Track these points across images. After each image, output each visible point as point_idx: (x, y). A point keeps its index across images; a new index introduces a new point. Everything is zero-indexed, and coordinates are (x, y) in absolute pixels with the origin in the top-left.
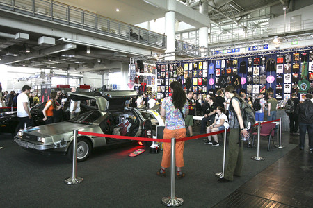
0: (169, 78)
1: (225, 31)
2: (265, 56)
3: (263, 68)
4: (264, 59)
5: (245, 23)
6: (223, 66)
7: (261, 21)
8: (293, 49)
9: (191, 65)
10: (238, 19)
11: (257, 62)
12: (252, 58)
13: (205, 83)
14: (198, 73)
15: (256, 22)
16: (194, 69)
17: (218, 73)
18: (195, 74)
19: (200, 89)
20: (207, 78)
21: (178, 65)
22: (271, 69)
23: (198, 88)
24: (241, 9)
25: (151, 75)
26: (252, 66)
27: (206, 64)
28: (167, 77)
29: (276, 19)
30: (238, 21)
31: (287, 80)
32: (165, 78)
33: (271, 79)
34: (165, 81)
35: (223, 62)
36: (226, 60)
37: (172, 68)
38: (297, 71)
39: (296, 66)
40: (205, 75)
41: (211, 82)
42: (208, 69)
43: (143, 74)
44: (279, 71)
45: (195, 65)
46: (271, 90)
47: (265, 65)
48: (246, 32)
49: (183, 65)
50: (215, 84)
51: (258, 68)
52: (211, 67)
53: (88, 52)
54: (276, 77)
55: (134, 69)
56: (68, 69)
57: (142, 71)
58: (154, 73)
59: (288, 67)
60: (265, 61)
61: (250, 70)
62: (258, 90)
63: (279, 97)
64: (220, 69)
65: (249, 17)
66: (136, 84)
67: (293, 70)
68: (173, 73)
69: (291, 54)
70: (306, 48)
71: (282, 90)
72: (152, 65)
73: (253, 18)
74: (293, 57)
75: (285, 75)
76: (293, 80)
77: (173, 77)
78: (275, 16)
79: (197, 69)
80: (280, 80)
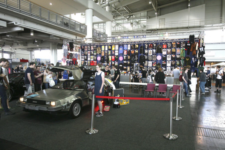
0: (91, 55)
1: (117, 24)
2: (156, 43)
3: (154, 51)
4: (155, 45)
5: (132, 20)
6: (129, 48)
7: (141, 20)
8: (172, 40)
9: (106, 47)
10: (128, 17)
11: (151, 47)
12: (148, 44)
13: (117, 59)
14: (111, 52)
15: (137, 20)
16: (109, 49)
17: (125, 53)
18: (109, 53)
19: (113, 63)
20: (118, 56)
21: (97, 46)
22: (159, 51)
23: (112, 63)
24: (130, 11)
25: (78, 53)
26: (148, 49)
27: (117, 47)
28: (89, 55)
29: (151, 19)
30: (128, 19)
31: (169, 59)
32: (87, 55)
33: (159, 58)
34: (87, 58)
35: (129, 46)
36: (131, 44)
37: (92, 49)
38: (175, 53)
39: (174, 50)
40: (117, 54)
41: (121, 59)
42: (119, 50)
43: (72, 52)
44: (164, 53)
45: (110, 47)
46: (159, 64)
47: (156, 49)
48: (132, 26)
49: (101, 47)
50: (124, 60)
51: (151, 51)
52: (121, 49)
53: (32, 34)
54: (162, 56)
55: (67, 48)
56: (4, 46)
57: (72, 50)
58: (79, 52)
59: (169, 50)
60: (156, 46)
61: (146, 51)
62: (151, 64)
63: (164, 69)
64: (127, 50)
65: (134, 16)
66: (67, 60)
67: (172, 53)
68: (94, 52)
69: (171, 43)
70: (179, 40)
71: (166, 65)
72: (78, 46)
73: (136, 18)
74: (172, 45)
75: (168, 56)
76: (172, 59)
77: (93, 55)
78: (150, 17)
79: (111, 50)
80: (164, 59)
